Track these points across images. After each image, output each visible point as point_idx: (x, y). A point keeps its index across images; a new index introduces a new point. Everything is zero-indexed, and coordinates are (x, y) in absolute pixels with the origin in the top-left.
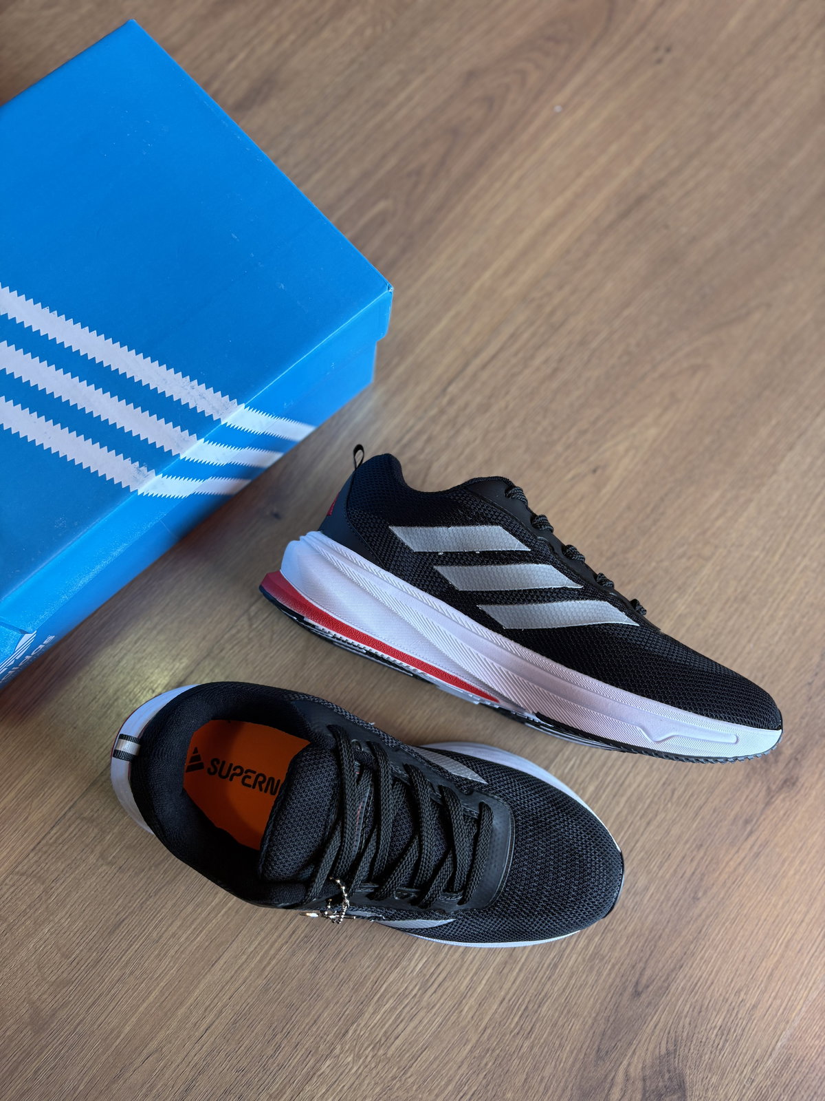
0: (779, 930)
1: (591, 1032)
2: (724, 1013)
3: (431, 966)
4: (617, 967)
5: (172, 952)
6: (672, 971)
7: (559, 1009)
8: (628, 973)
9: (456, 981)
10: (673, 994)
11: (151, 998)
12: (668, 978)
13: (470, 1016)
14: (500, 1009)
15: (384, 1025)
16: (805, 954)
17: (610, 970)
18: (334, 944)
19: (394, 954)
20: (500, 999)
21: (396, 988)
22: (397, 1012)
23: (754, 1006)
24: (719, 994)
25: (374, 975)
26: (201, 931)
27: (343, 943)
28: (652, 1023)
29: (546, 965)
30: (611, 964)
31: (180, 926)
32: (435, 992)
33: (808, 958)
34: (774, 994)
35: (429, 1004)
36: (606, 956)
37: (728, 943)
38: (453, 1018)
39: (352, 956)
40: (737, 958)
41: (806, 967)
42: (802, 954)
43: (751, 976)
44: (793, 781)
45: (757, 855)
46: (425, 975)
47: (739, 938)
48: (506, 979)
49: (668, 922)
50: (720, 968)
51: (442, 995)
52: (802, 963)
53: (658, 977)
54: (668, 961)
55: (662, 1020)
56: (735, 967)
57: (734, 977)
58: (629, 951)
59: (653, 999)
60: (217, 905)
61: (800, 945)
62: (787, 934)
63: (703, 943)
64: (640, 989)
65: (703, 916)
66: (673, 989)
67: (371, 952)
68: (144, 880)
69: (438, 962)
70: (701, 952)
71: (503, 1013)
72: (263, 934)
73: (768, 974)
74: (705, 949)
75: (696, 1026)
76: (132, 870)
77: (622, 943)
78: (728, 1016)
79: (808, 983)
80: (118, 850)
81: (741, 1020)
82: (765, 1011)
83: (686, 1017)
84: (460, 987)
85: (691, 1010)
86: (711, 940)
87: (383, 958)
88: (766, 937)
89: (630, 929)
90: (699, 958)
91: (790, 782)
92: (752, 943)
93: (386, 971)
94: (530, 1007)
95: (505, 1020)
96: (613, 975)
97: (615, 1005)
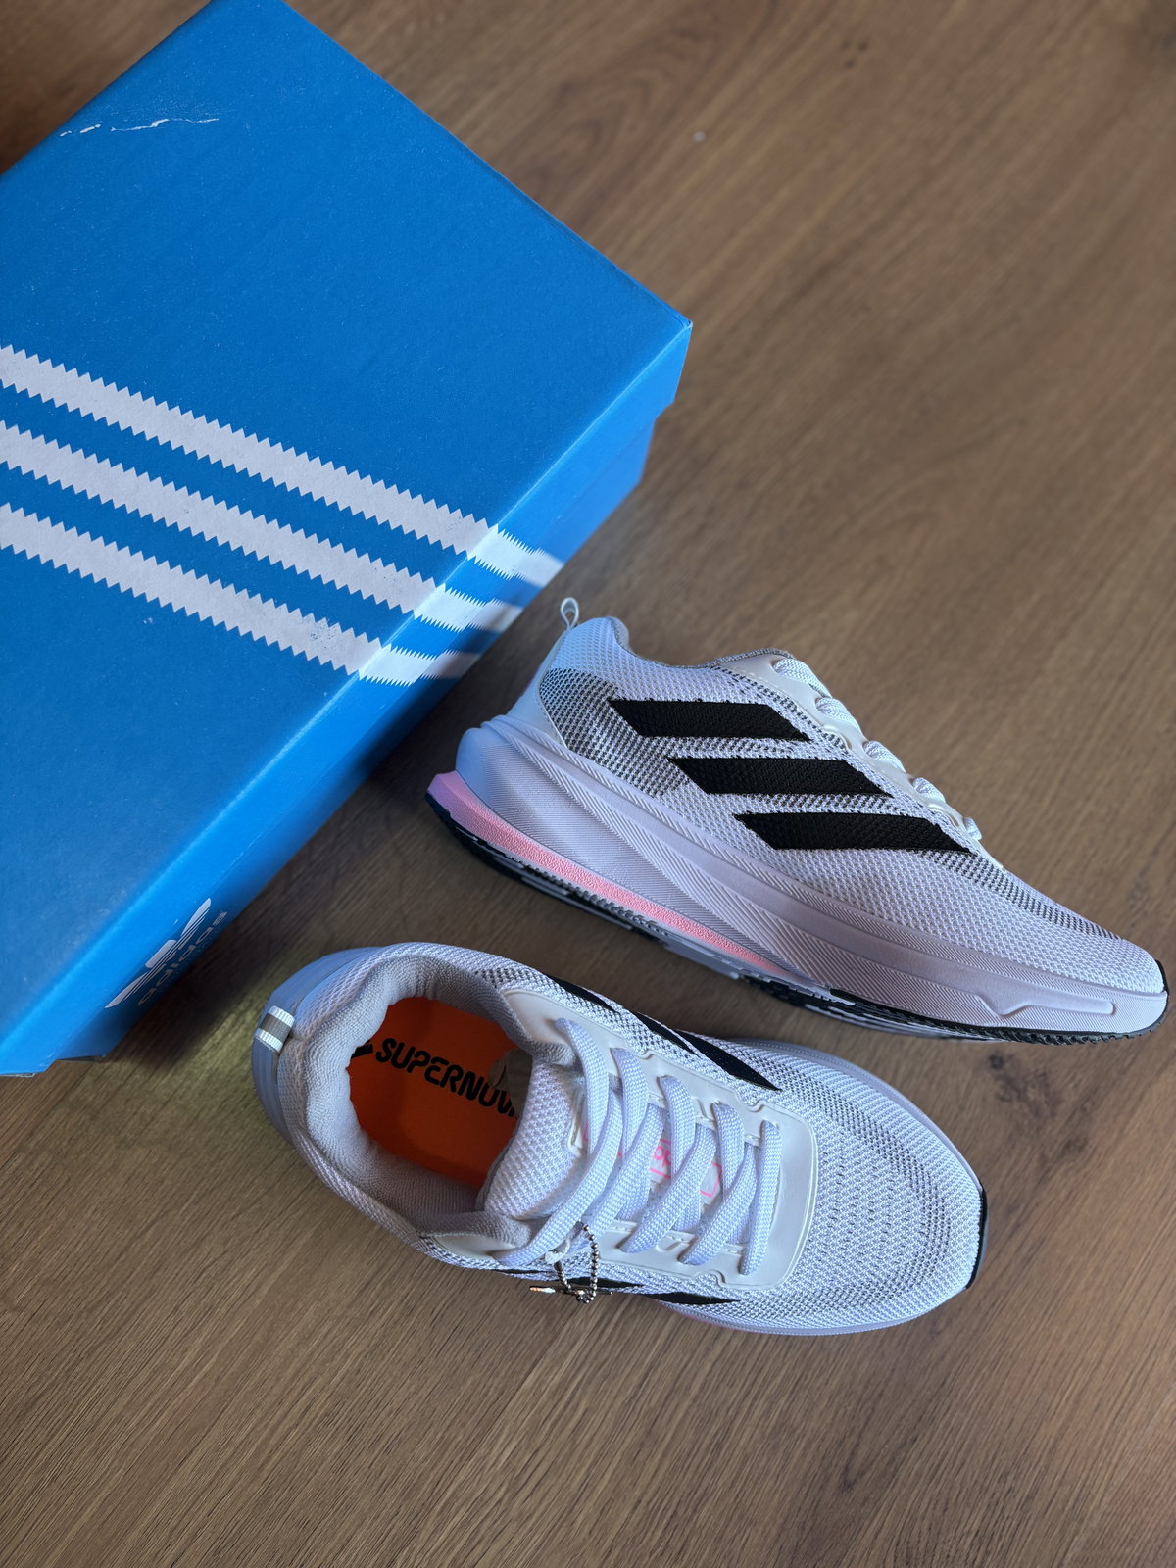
0: (1066, 1376)
1: (777, 1548)
2: (982, 1512)
3: (524, 1455)
4: (815, 1445)
5: (116, 1445)
6: (901, 1447)
7: (726, 1512)
8: (833, 1452)
9: (564, 1476)
10: (903, 1484)
11: (85, 1518)
12: (893, 1459)
13: (587, 1529)
14: (633, 1518)
15: (452, 1549)
16: (1105, 1414)
17: (804, 1449)
18: (370, 1426)
19: (466, 1437)
20: (633, 1501)
21: (470, 1491)
22: (473, 1528)
23: (1028, 1496)
24: (973, 1483)
25: (435, 1471)
26: (162, 1412)
27: (386, 1423)
28: (870, 1530)
29: (704, 1446)
30: (805, 1439)
31: (128, 1404)
32: (530, 1495)
33: (1111, 1419)
34: (1059, 1477)
35: (521, 1514)
36: (797, 1428)
37: (986, 1401)
38: (560, 1535)
39: (400, 1441)
40: (1001, 1423)
41: (1108, 1433)
42: (1102, 1413)
43: (1023, 1451)
44: (1079, 1144)
45: (1028, 1261)
46: (514, 1469)
47: (1002, 1392)
48: (642, 1470)
49: (893, 1370)
50: (975, 1439)
51: (544, 1497)
52: (1102, 1427)
53: (879, 1458)
54: (894, 1432)
55: (885, 1524)
56: (998, 1437)
57: (996, 1454)
58: (833, 1419)
59: (872, 1493)
60: (187, 1369)
61: (1097, 1400)
62: (1077, 1384)
63: (948, 1401)
64: (851, 1477)
65: (948, 1358)
66: (902, 1474)
67: (430, 1435)
68: (71, 1333)
69: (535, 1448)
70: (945, 1415)
71: (638, 1524)
72: (259, 1413)
73: (1049, 1446)
74: (950, 1411)
75: (939, 1533)
76: (51, 1318)
77: (822, 1408)
78: (989, 1514)
79: (1112, 1458)
80: (29, 1287)
81: (1010, 1520)
82: (1046, 1504)
83: (924, 1519)
84: (570, 1485)
85: (931, 1506)
86: (959, 1397)
87: (450, 1443)
88: (1044, 1389)
89: (834, 1384)
90: (941, 1426)
91: (1074, 1146)
92: (1023, 1400)
93: (453, 1465)
94: (681, 1512)
95: (642, 1534)
96: (809, 1458)
97: (813, 1503)
